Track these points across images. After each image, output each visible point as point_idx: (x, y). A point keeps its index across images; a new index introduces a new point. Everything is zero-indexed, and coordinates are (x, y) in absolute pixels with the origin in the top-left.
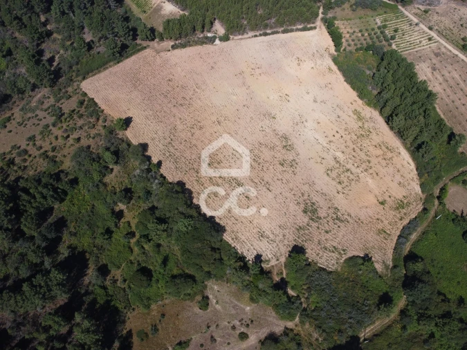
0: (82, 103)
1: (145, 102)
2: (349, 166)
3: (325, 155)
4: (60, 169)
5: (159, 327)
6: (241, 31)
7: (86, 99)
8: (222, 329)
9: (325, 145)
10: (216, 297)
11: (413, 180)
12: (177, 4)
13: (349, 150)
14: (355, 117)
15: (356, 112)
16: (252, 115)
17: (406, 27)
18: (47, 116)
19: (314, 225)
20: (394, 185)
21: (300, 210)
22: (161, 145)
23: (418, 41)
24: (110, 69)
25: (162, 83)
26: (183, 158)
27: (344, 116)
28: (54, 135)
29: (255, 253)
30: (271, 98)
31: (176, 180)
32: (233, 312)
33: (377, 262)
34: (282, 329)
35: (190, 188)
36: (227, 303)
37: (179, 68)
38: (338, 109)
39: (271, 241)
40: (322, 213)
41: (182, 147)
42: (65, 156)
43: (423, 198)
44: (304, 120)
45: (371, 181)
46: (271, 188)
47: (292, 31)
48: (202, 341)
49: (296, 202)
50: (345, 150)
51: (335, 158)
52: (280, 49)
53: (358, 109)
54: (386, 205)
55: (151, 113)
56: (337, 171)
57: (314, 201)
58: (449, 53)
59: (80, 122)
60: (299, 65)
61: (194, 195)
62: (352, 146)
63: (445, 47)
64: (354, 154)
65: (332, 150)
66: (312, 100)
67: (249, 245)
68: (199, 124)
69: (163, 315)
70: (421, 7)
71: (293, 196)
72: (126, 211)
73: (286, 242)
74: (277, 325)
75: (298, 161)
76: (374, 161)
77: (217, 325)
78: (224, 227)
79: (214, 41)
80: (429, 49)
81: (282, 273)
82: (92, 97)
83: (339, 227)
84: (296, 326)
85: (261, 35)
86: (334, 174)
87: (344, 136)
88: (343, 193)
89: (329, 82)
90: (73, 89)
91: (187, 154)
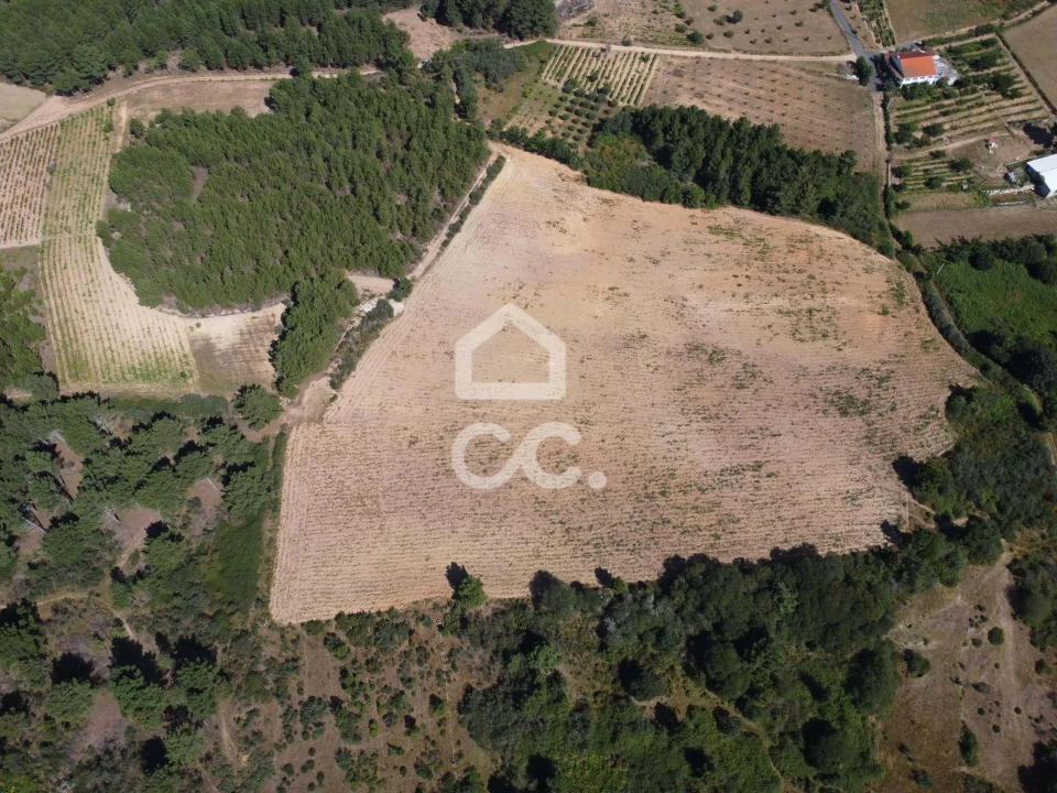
0: (335, 644)
1: (430, 517)
2: (805, 305)
3: (766, 321)
4: (486, 783)
5: (920, 767)
6: (412, 256)
7: (332, 630)
8: (970, 662)
9: (748, 307)
10: (917, 637)
11: (867, 254)
12: (230, 307)
13: (778, 286)
14: (722, 237)
15: (715, 230)
16: (612, 364)
17: (595, 65)
18: (311, 743)
19: (873, 416)
20: (865, 279)
21: (838, 419)
22: (561, 550)
23: (633, 73)
24: (281, 535)
25: (408, 459)
26: (619, 528)
28: (384, 753)
29: (877, 528)
30: (599, 313)
31: (659, 567)
32: (953, 625)
33: (966, 383)
34: (1007, 572)
35: (691, 553)
36: (935, 625)
37: (397, 408)
38: (693, 247)
39: (868, 491)
40: (860, 394)
41: (591, 516)
42: (460, 755)
43: (900, 264)
44: (680, 301)
45: (844, 299)
46: (774, 430)
47: (482, 189)
48: (975, 706)
49: (820, 414)
50: (774, 290)
51: (780, 312)
52: (507, 231)
53: (711, 223)
54: (890, 310)
55: (467, 522)
56: (802, 325)
57: (834, 389)
58: (685, 61)
59: (390, 675)
60: (563, 231)
61: (711, 556)
62: (773, 277)
63: (672, 56)
64: (788, 285)
65: (764, 306)
66: (649, 265)
67: (859, 527)
68: (563, 455)
69: (902, 748)
70: (573, 21)
71: (807, 410)
72: (664, 699)
73: (883, 473)
74: (999, 575)
75: (750, 361)
76: (814, 269)
77: (962, 666)
78: (804, 544)
79: (390, 310)
80: (660, 74)
81: (927, 514)
82: (334, 613)
83: (894, 388)
84: (1011, 550)
85: (450, 236)
86: (807, 334)
87: (748, 273)
88: (845, 344)
89: (631, 220)
90: (274, 643)
91: (616, 515)
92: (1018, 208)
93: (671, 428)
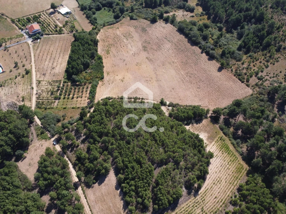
0: (248, 81)
2: (123, 37)
3: (131, 42)
4: (247, 55)
7: (245, 82)
8: (180, 17)
9: (129, 45)
11: (102, 33)
14: (110, 52)
15: (108, 53)
19: (144, 27)
20: (110, 31)
21: (148, 31)
27: (115, 52)
29: (167, 24)
30: (145, 66)
31: (194, 47)
33: (129, 19)
35: (189, 44)
38: (116, 55)
39: (161, 26)
40: (140, 29)
42: (247, 59)
43: (102, 29)
44: (133, 54)
45: (118, 33)
48: (186, 16)
49: (149, 33)
50: (122, 42)
51: (127, 40)
53: (106, 54)
54: (117, 28)
56: (129, 37)
57: (142, 32)
58: (38, 74)
60: (124, 78)
62: (119, 43)
63: (36, 77)
64: (119, 40)
65: (127, 42)
66: (126, 61)
67: (169, 26)
73: (156, 25)
75: (143, 42)
76: (112, 38)
79: (169, 104)
80: (45, 79)
81: (160, 20)
82: (242, 84)
83: (136, 25)
86: (131, 36)
87: (119, 46)
88: (130, 31)
89: (112, 68)
90: (256, 89)
91: (189, 54)
92: (76, 17)
93: (166, 50)
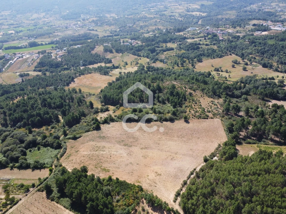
2: (97, 152)
3: (109, 150)
7: (208, 118)
14: (107, 169)
19: (98, 136)
21: (106, 136)
27: (112, 165)
30: (151, 154)
38: (117, 166)
40: (98, 139)
44: (128, 154)
49: (109, 136)
51: (104, 151)
56: (101, 149)
57: (103, 139)
60: (156, 173)
62: (100, 158)
64: (97, 156)
66: (133, 163)
67: (114, 124)
87: (106, 159)
89: (133, 175)
90: (218, 117)
92: (5, 177)
93: (142, 136)
